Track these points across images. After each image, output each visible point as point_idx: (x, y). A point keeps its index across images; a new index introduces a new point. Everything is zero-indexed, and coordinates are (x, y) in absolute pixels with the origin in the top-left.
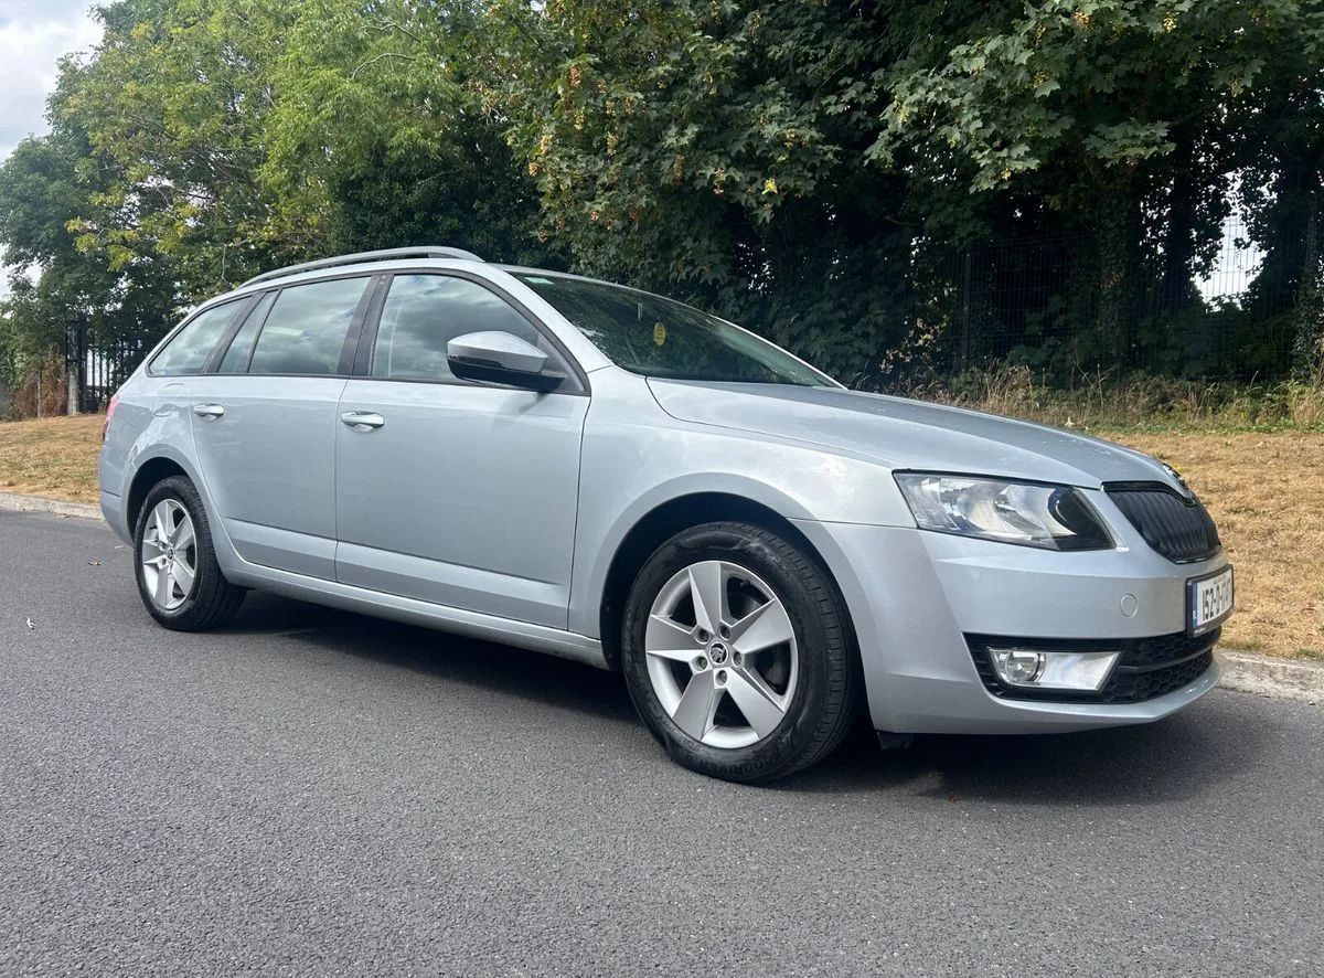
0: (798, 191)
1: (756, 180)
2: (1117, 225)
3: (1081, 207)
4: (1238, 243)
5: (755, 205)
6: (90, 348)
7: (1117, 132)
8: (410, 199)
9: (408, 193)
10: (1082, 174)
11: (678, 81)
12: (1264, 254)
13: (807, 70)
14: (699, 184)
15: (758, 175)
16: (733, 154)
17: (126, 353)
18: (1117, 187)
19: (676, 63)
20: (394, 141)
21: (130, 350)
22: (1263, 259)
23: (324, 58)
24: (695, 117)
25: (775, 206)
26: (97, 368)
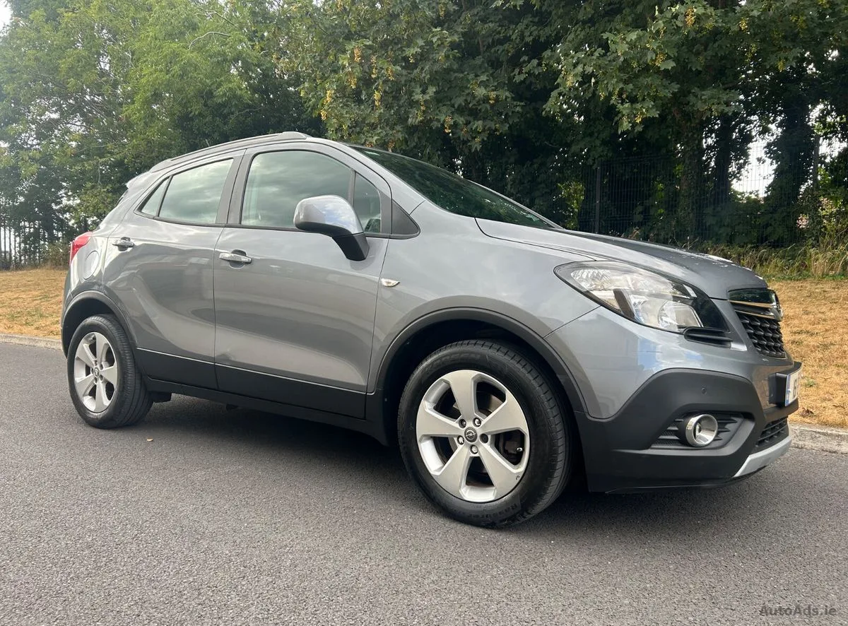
0: (496, 130)
1: (470, 123)
2: (691, 149)
3: (669, 137)
4: (759, 160)
5: (470, 139)
6: (2, 226)
7: (707, 93)
8: (226, 128)
9: (225, 124)
10: (670, 117)
11: (422, 57)
12: (775, 166)
13: (498, 50)
14: (435, 125)
15: (471, 119)
16: (456, 106)
17: (27, 230)
18: (692, 125)
19: (421, 47)
20: (220, 91)
21: (30, 228)
22: (774, 170)
23: (171, 35)
24: (432, 81)
25: (483, 140)
26: (7, 240)
